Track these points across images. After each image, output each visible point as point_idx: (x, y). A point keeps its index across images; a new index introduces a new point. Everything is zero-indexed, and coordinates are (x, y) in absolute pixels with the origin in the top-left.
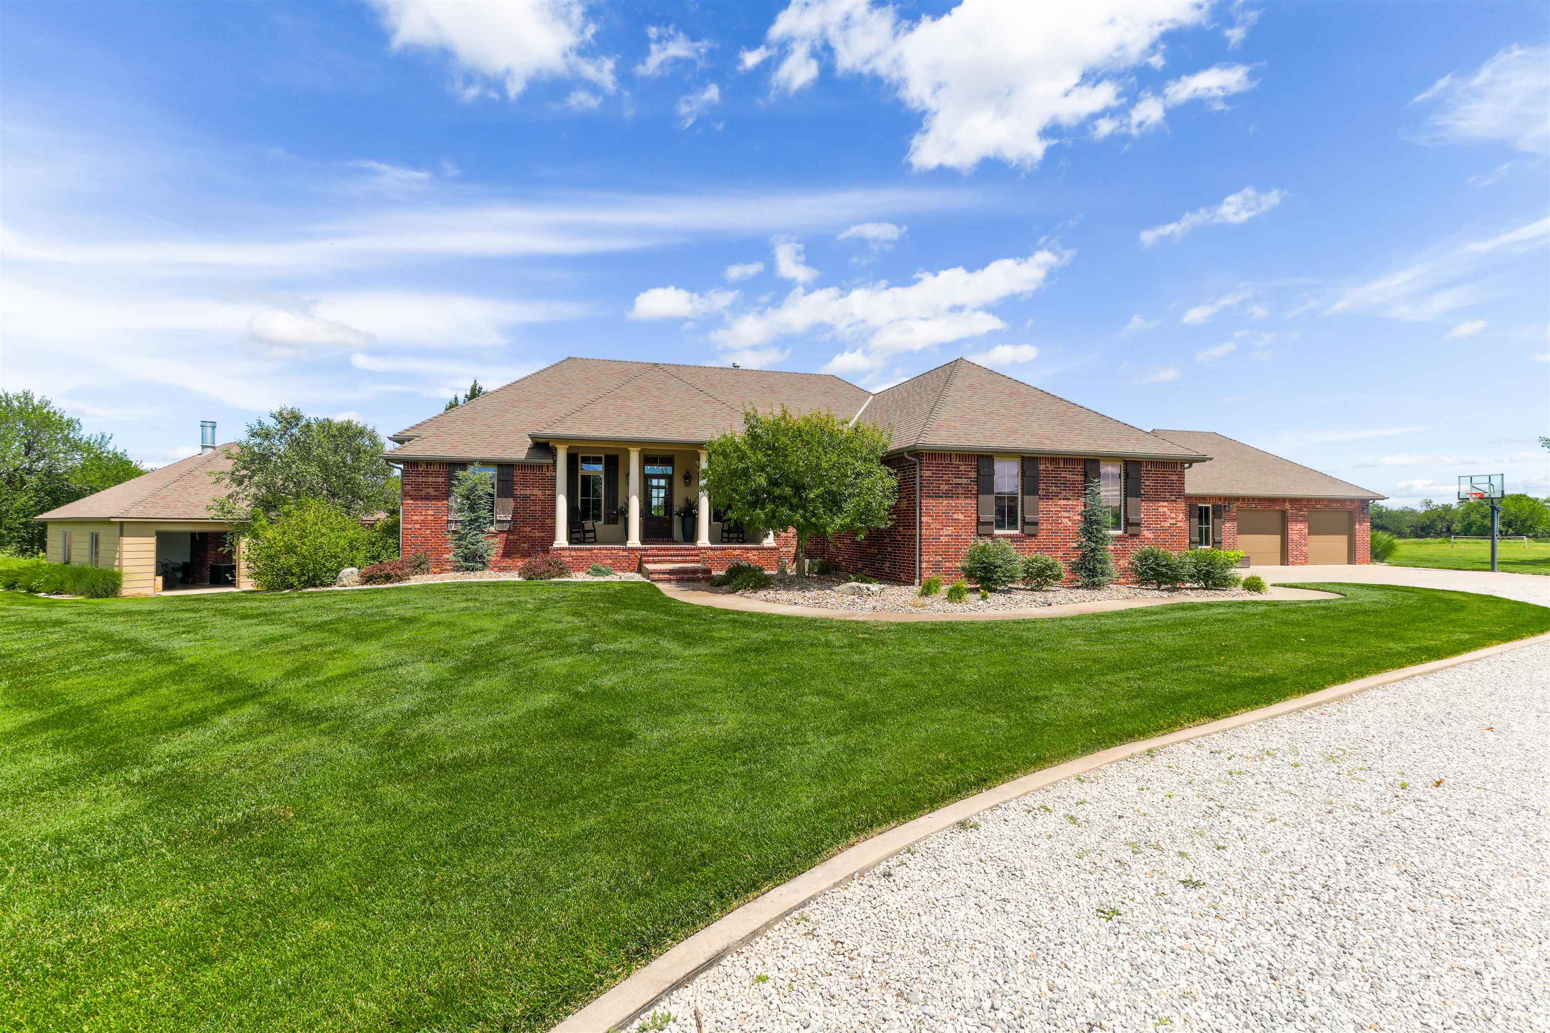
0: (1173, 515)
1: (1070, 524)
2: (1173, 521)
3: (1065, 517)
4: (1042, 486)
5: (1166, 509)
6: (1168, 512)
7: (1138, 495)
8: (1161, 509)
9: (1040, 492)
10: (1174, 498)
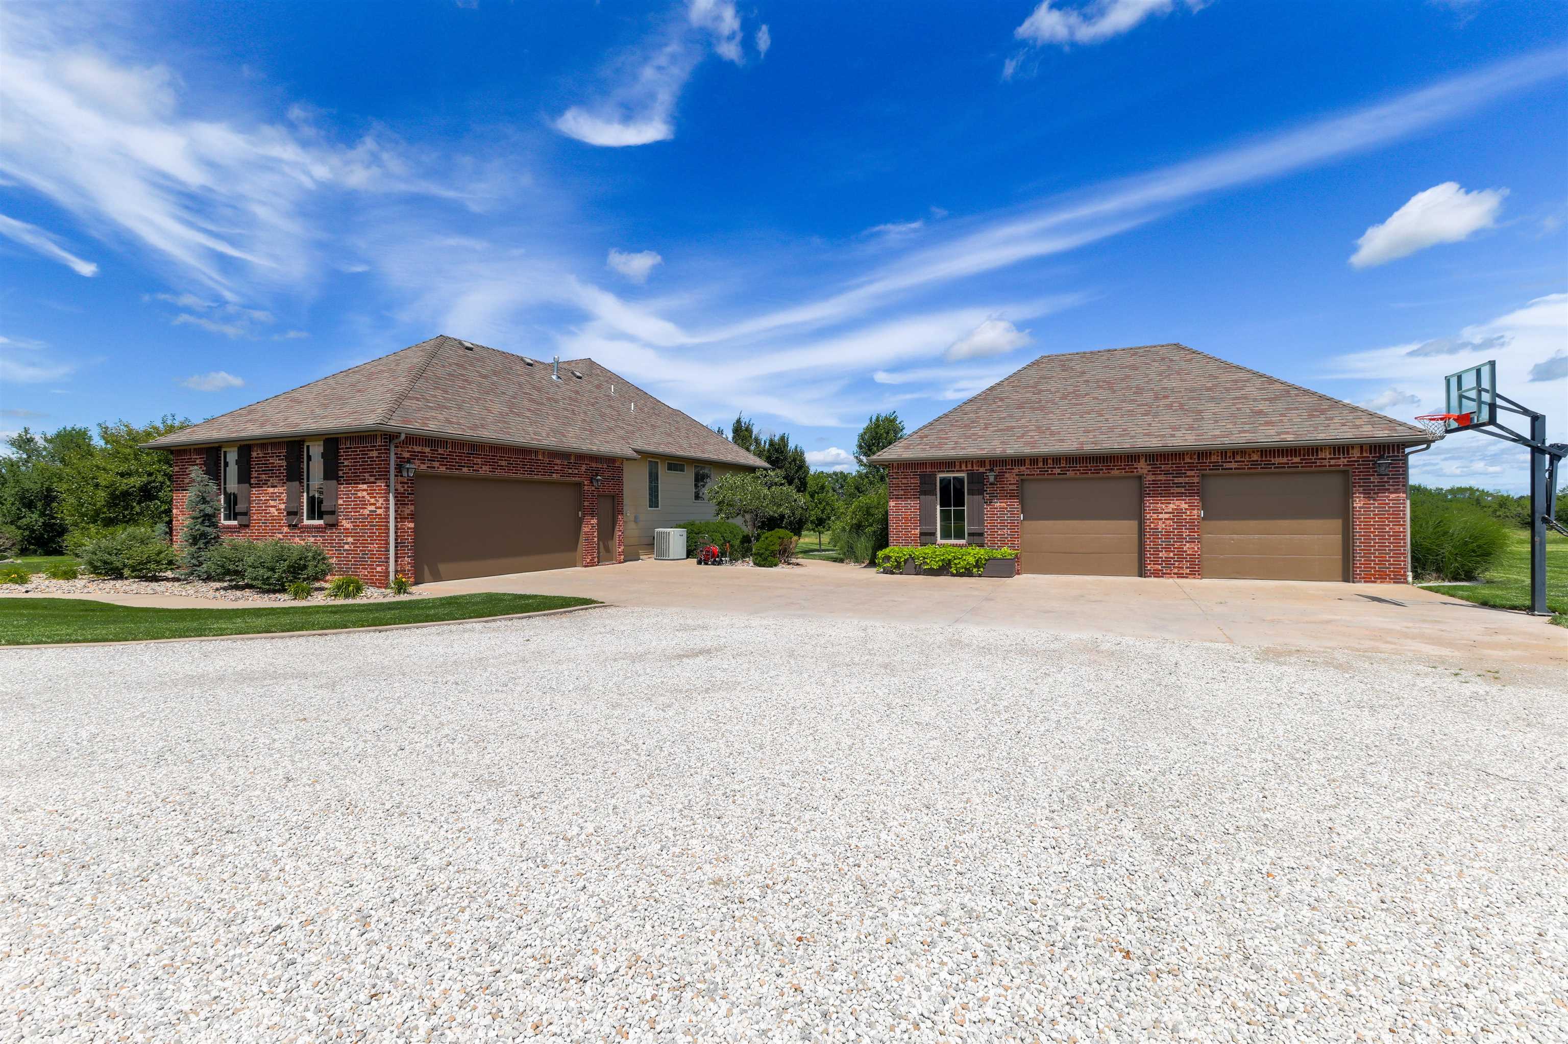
0: (372, 501)
1: (276, 514)
2: (373, 508)
3: (272, 507)
4: (254, 474)
5: (365, 493)
6: (367, 497)
7: (337, 478)
8: (360, 494)
9: (252, 481)
10: (372, 479)
